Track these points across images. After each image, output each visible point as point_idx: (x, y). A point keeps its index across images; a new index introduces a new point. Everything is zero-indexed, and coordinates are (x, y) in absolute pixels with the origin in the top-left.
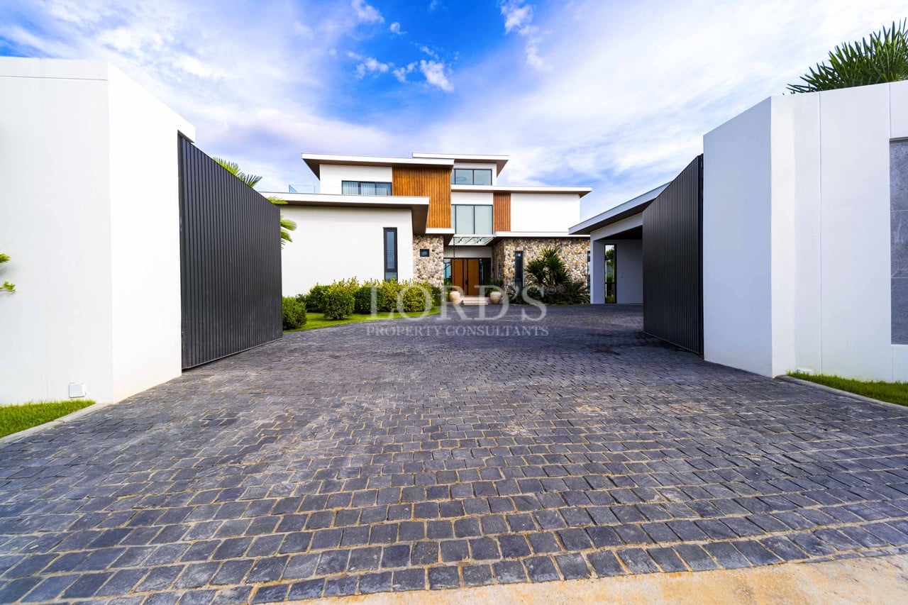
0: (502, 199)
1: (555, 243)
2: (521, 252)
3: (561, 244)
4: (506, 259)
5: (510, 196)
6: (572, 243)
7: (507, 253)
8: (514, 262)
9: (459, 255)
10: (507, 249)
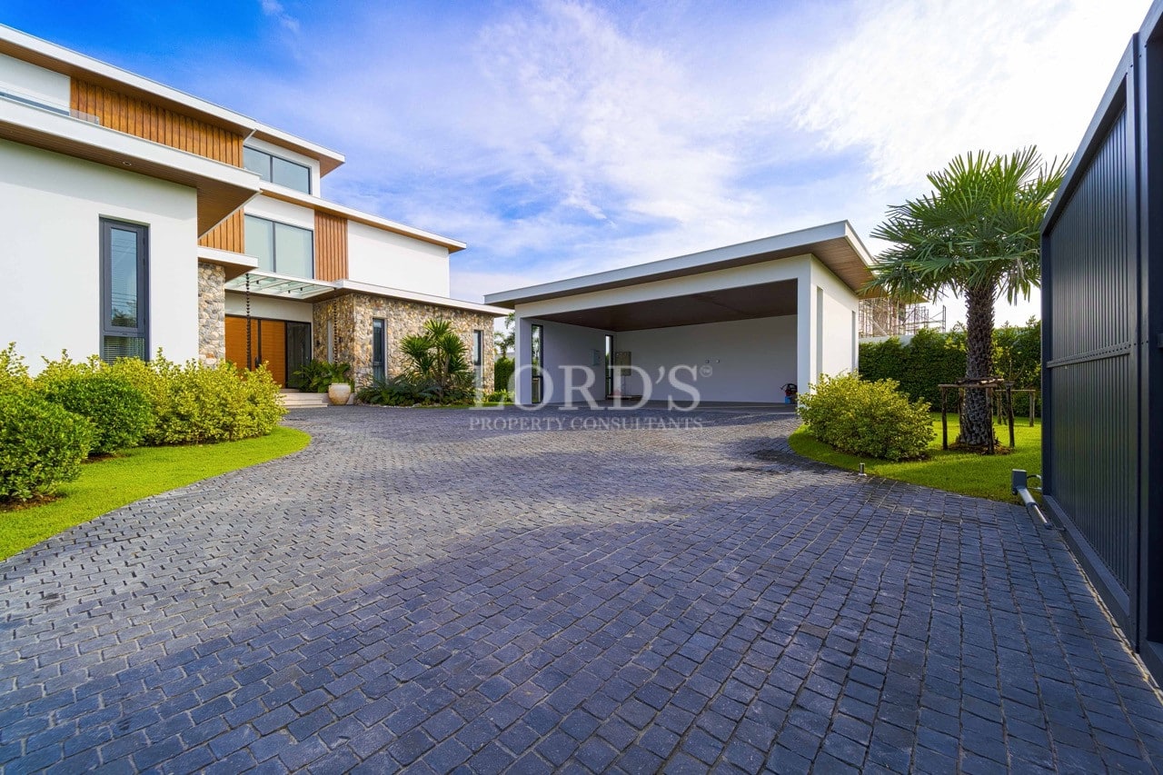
0: (333, 226)
1: (434, 313)
2: (382, 321)
3: (441, 316)
4: (357, 328)
5: (346, 223)
6: (456, 316)
7: (358, 318)
8: (371, 336)
9: (258, 311)
10: (358, 313)
